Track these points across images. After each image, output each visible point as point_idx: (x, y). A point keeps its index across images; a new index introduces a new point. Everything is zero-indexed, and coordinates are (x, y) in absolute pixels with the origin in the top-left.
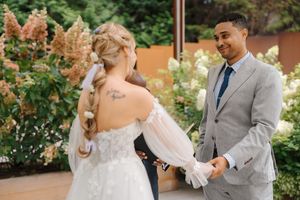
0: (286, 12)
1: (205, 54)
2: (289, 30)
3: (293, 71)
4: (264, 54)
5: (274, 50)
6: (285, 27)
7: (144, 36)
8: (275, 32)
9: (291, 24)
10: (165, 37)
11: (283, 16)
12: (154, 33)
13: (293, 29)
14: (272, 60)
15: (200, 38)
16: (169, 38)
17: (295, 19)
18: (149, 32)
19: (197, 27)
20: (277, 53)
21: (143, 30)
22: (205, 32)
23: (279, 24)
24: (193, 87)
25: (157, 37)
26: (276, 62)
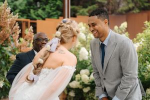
1: (84, 26)
2: (132, 12)
3: (136, 37)
4: (119, 27)
5: (124, 25)
6: (130, 10)
7: (40, 12)
8: (124, 13)
9: (133, 8)
10: (55, 13)
11: (128, 3)
12: (47, 10)
13: (134, 11)
14: (124, 31)
15: (77, 14)
16: (57, 14)
17: (136, 5)
18: (44, 9)
19: (76, 7)
20: (126, 26)
21: (39, 8)
22: (81, 11)
23: (126, 8)
24: (77, 46)
25: (49, 13)
26: (126, 32)
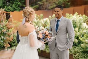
0: (54, 3)
4: (51, 16)
7: (10, 7)
12: (13, 7)
